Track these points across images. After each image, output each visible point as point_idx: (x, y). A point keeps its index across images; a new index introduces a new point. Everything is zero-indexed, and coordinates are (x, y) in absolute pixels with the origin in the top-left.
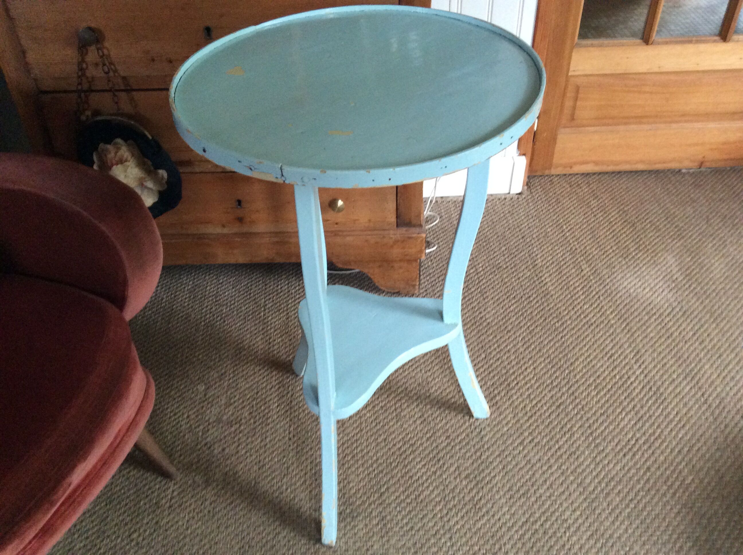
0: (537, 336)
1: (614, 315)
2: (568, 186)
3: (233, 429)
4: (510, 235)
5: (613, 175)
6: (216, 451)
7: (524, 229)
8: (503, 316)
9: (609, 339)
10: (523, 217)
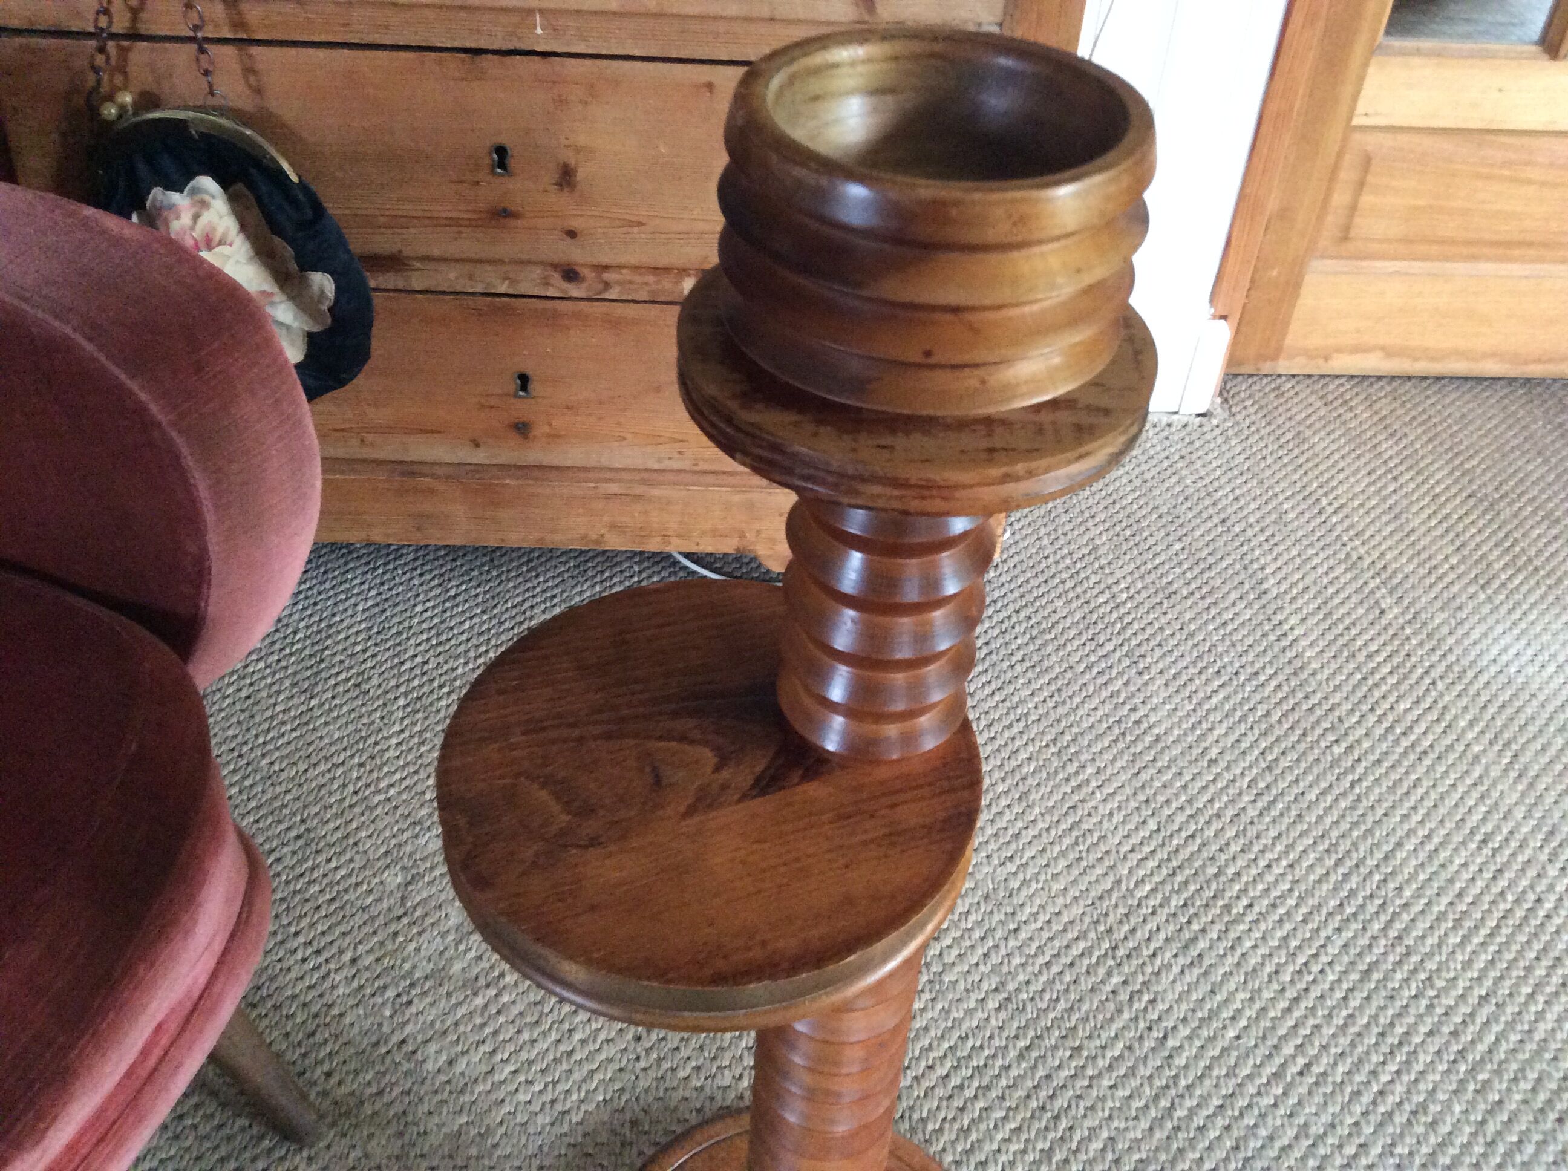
0: (1289, 778)
1: (1477, 729)
2: (1319, 404)
3: (479, 1001)
4: (1190, 515)
5: (1424, 384)
6: (430, 1066)
7: (1224, 502)
8: (1193, 720)
9: (1475, 795)
10: (1218, 473)
